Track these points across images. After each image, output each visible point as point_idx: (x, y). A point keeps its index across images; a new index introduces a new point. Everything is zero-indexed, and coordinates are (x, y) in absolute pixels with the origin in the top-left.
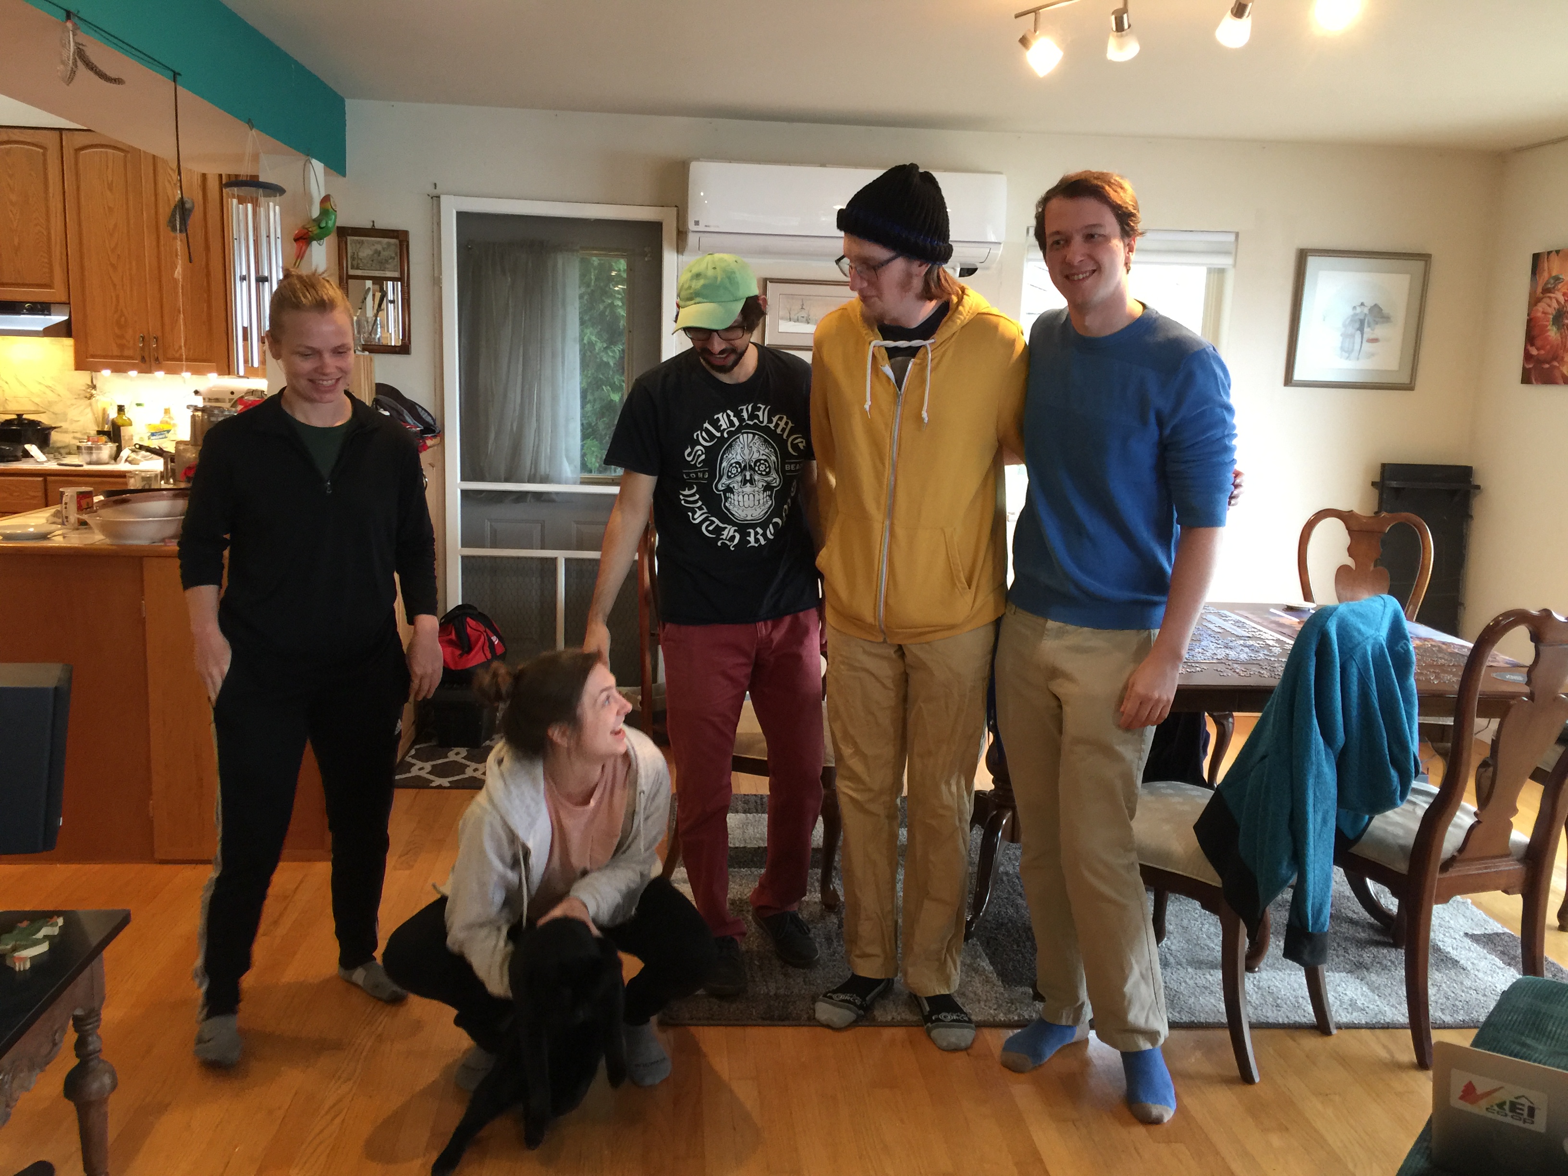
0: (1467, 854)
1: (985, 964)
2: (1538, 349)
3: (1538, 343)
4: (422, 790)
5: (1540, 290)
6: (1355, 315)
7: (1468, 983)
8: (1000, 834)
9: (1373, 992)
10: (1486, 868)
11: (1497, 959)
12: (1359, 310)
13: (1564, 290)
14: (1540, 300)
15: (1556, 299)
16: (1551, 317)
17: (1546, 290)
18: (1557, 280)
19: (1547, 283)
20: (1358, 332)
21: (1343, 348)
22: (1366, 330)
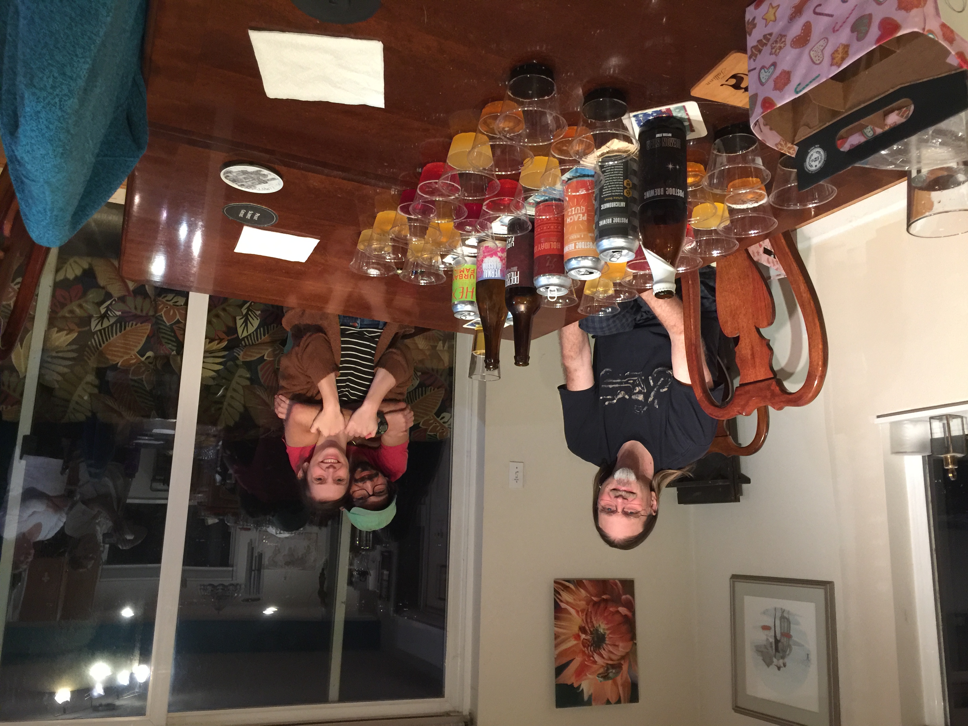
2: (618, 612)
3: (617, 618)
5: (625, 667)
13: (594, 666)
14: (623, 658)
15: (604, 658)
16: (607, 642)
17: (618, 667)
18: (605, 676)
19: (617, 673)
20: (778, 638)
21: (790, 623)
22: (772, 640)
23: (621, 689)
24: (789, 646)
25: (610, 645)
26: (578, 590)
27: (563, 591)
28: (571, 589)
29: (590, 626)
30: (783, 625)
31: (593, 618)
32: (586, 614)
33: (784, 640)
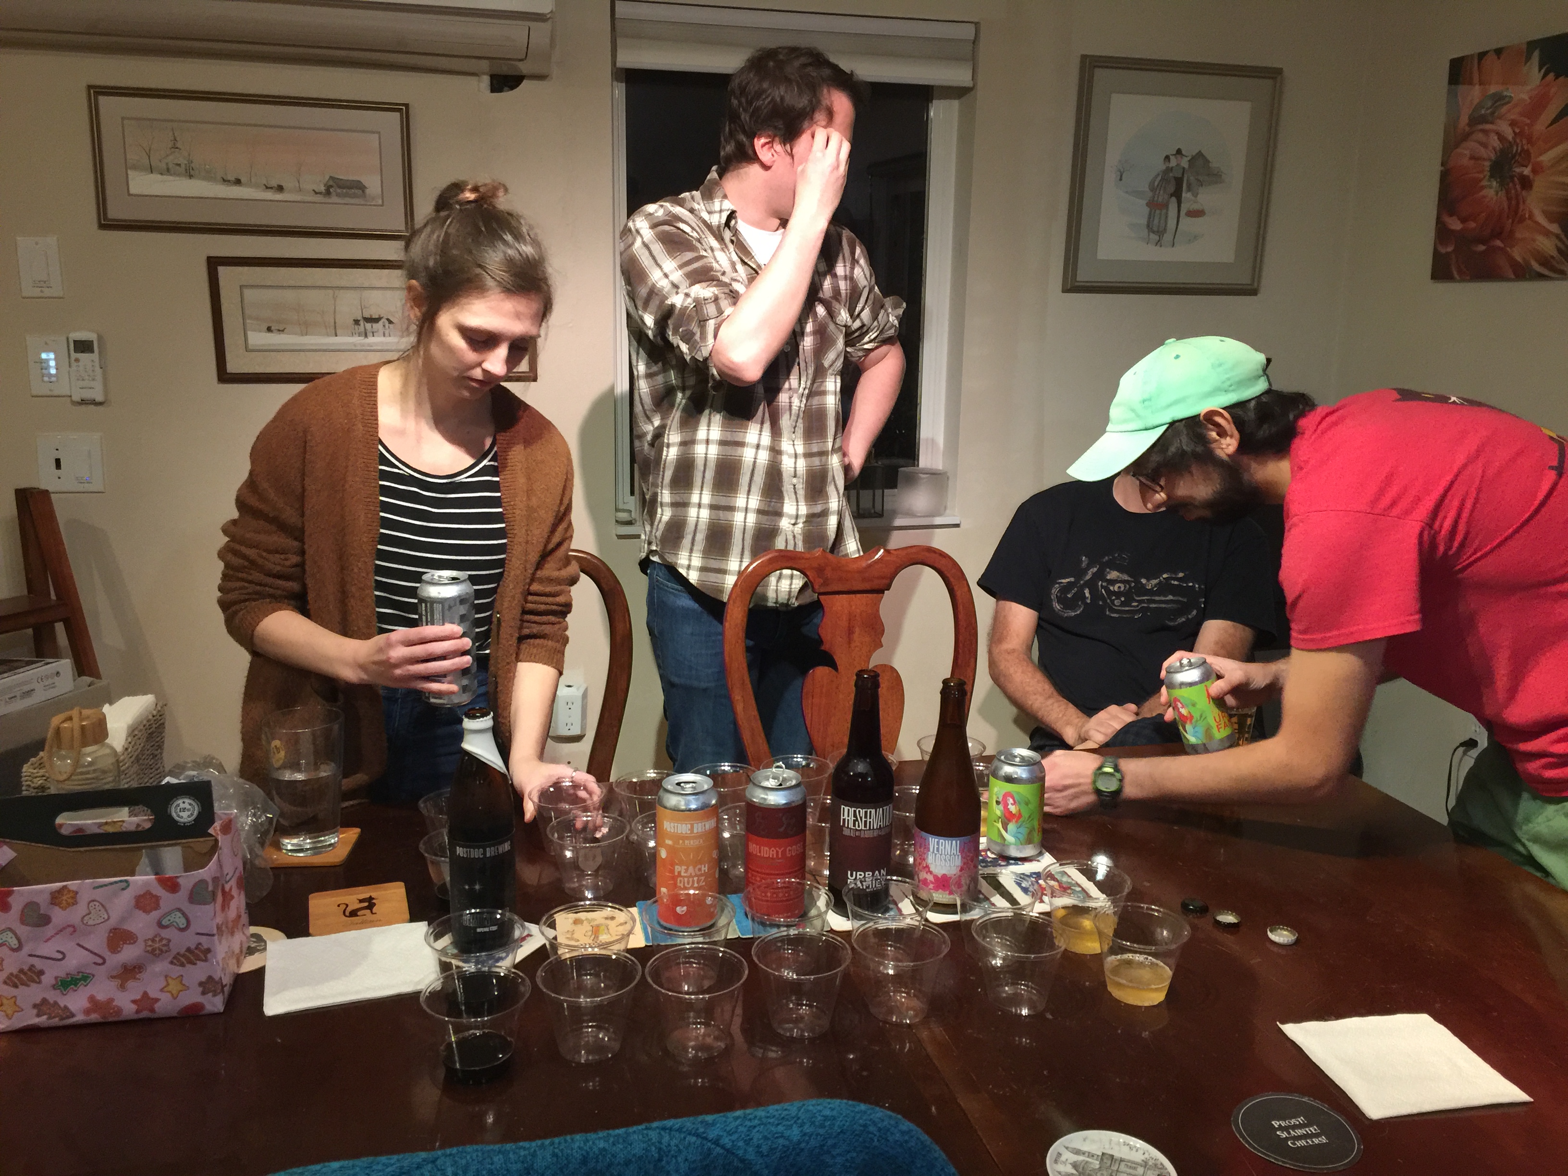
2: (1463, 220)
3: (1462, 209)
5: (1464, 119)
6: (1167, 170)
12: (1173, 162)
13: (1514, 117)
14: (1466, 137)
15: (1498, 134)
16: (1487, 164)
17: (1476, 120)
18: (1499, 99)
19: (1479, 106)
20: (1174, 199)
21: (1149, 226)
22: (1186, 195)
23: (1476, 81)
24: (1153, 189)
25: (1484, 159)
26: (1524, 259)
27: (1552, 257)
28: (1536, 260)
29: (1513, 191)
30: (1162, 221)
31: (1506, 207)
32: (1517, 214)
33: (1162, 197)
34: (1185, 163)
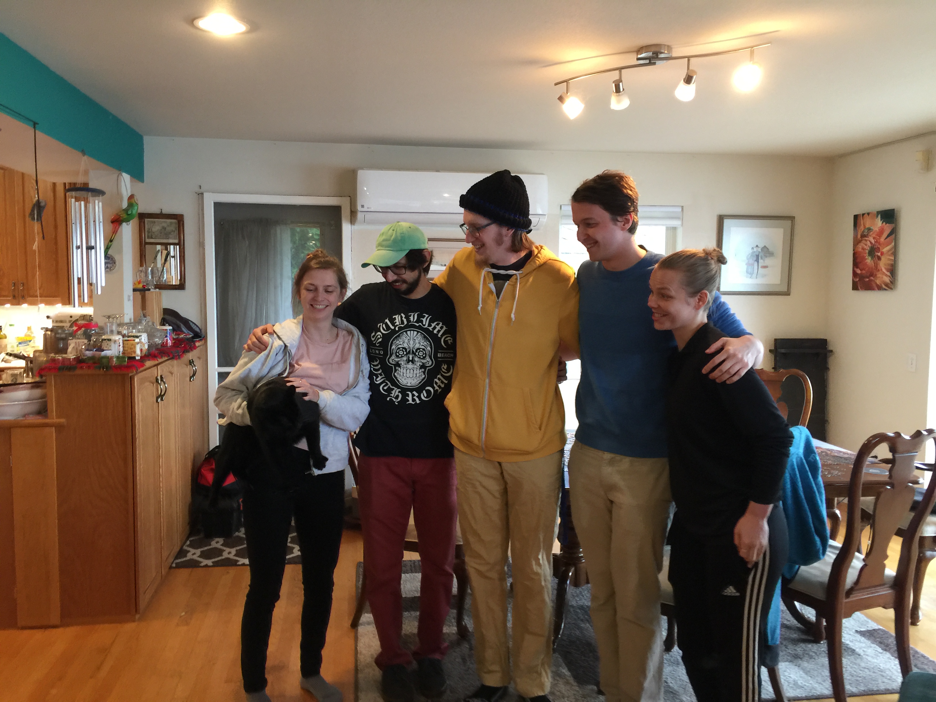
0: (860, 585)
1: (565, 671)
2: (861, 270)
3: (861, 266)
4: (195, 569)
5: (859, 236)
6: (753, 252)
7: (863, 665)
8: (568, 582)
9: (806, 674)
10: (872, 593)
11: (877, 647)
12: (755, 249)
13: (874, 236)
14: (860, 242)
15: (870, 241)
16: (867, 251)
17: (863, 236)
18: (869, 229)
19: (863, 232)
21: (747, 272)
22: (760, 261)
23: (862, 223)
24: (748, 259)
26: (880, 284)
28: (884, 285)
29: (875, 261)
30: (752, 271)
31: (874, 266)
32: (877, 268)
33: (751, 262)
34: (760, 250)
